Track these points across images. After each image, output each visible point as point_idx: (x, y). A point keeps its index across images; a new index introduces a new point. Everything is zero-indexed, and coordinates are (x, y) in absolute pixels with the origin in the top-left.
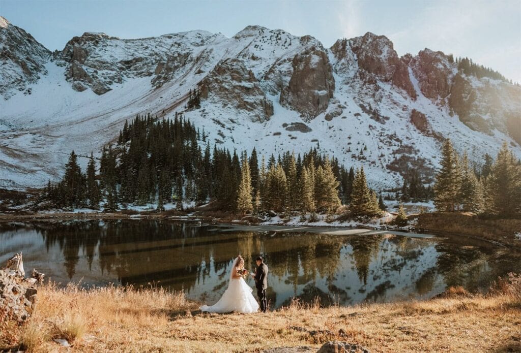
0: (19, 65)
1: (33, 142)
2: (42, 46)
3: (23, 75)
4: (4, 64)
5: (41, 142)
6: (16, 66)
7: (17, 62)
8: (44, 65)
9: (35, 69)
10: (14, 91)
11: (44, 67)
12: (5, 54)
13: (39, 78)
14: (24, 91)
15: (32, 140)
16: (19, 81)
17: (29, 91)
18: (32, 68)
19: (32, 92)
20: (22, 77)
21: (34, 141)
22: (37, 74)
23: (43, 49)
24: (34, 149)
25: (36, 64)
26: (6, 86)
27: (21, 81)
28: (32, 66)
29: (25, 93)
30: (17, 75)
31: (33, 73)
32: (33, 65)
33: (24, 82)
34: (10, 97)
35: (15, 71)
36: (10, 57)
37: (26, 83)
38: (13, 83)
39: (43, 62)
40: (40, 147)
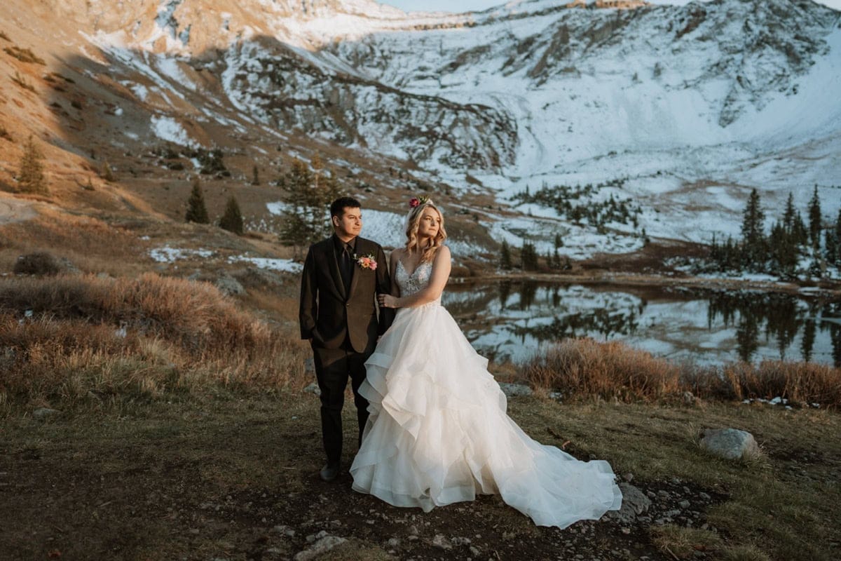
0: (782, 51)
1: (775, 172)
2: (824, 7)
3: (786, 66)
4: (760, 56)
5: (786, 171)
6: (778, 55)
7: (779, 48)
8: (825, 38)
9: (808, 49)
10: (771, 94)
11: (825, 42)
12: (762, 41)
13: (813, 63)
14: (786, 92)
15: (773, 170)
16: (780, 77)
17: (794, 90)
18: (803, 50)
19: (799, 89)
20: (784, 70)
21: (777, 170)
22: (810, 57)
23: (826, 11)
24: (773, 183)
25: (810, 42)
26: (760, 90)
27: (783, 76)
28: (803, 47)
29: (788, 95)
30: (777, 69)
31: (804, 58)
32: (806, 44)
33: (788, 76)
34: (764, 106)
35: (774, 63)
36: (768, 43)
37: (791, 77)
38: (771, 82)
39: (824, 34)
40: (783, 180)
